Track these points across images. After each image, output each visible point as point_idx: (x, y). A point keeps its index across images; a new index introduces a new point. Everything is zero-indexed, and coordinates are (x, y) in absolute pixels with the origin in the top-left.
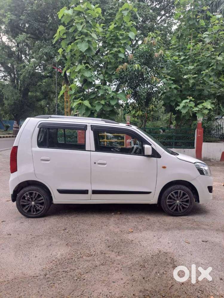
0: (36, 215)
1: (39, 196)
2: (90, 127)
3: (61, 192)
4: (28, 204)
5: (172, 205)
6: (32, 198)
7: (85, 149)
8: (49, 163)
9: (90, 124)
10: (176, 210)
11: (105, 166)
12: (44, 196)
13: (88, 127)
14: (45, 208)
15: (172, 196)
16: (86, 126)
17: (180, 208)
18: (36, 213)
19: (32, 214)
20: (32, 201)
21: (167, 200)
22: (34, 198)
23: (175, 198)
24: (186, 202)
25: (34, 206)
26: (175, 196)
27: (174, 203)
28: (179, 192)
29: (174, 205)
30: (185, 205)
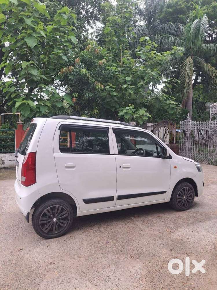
0: (58, 234)
1: (62, 210)
2: (112, 130)
3: (87, 201)
4: (49, 222)
5: (181, 201)
6: (54, 214)
8: (74, 170)
9: (112, 127)
10: (184, 205)
12: (68, 209)
13: (110, 130)
14: (68, 224)
15: (181, 193)
17: (186, 203)
18: (58, 232)
19: (54, 233)
20: (54, 217)
21: (178, 197)
22: (57, 214)
23: (183, 194)
24: (190, 197)
25: (57, 223)
26: (183, 192)
27: (182, 200)
28: (186, 188)
29: (182, 201)
30: (189, 199)
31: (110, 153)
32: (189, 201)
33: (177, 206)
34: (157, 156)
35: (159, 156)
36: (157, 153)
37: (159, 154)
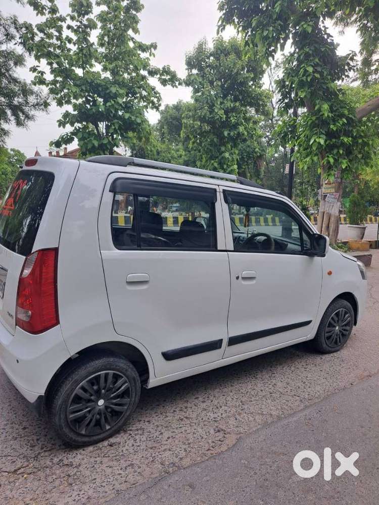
1: (116, 378)
2: (222, 194)
3: (169, 356)
4: (90, 411)
5: (331, 336)
7: (216, 248)
9: (222, 188)
10: (336, 342)
11: (254, 282)
15: (332, 321)
16: (215, 190)
18: (113, 425)
20: (99, 396)
21: (326, 330)
23: (335, 322)
24: (346, 325)
25: (106, 407)
26: (336, 319)
27: (333, 333)
28: (341, 312)
29: (333, 335)
30: (345, 330)
31: (218, 249)
32: (344, 332)
33: (325, 346)
34: (300, 252)
35: (303, 252)
36: (301, 246)
37: (305, 249)
